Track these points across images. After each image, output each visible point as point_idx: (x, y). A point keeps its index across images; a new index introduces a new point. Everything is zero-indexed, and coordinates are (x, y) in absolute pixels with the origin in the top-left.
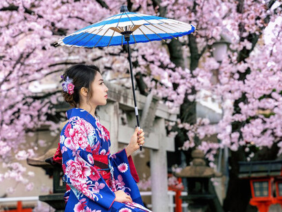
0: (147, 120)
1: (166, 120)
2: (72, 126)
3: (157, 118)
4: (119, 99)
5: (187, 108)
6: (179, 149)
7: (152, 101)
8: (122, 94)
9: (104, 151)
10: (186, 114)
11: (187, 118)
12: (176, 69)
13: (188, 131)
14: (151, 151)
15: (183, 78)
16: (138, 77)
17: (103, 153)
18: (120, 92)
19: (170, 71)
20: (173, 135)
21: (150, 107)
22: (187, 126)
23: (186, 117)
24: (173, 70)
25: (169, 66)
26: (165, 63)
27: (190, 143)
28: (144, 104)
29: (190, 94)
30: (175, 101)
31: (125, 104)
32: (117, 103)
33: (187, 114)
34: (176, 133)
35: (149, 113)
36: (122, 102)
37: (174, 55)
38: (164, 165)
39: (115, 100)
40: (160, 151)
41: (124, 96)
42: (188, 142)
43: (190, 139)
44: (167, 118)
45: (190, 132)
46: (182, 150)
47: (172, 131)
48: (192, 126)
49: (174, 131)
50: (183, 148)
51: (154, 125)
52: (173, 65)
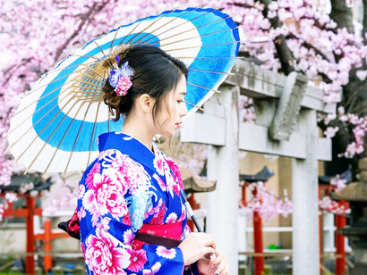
0: (286, 113)
1: (318, 112)
2: (102, 168)
3: (304, 110)
4: (240, 81)
5: (355, 90)
6: (339, 156)
7: (296, 84)
8: (246, 73)
9: (173, 216)
10: (353, 99)
11: (354, 106)
12: (339, 30)
13: (354, 126)
14: (294, 162)
15: (350, 43)
16: (279, 41)
17: (171, 221)
18: (242, 70)
19: (331, 33)
20: (331, 132)
21: (292, 94)
22: (354, 119)
23: (353, 103)
24: (335, 31)
25: (328, 26)
26: (322, 22)
27: (357, 146)
28: (282, 87)
29: (359, 69)
30: (334, 82)
31: (251, 89)
32: (237, 88)
33: (355, 99)
34: (337, 129)
35: (289, 104)
36: (245, 85)
37: (337, 7)
38: (313, 182)
39: (233, 84)
40: (307, 161)
41: (249, 77)
42: (354, 144)
43: (358, 139)
44: (320, 109)
45: (357, 128)
46: (344, 157)
47: (329, 125)
48: (362, 119)
49: (334, 127)
50: (346, 154)
51: (298, 121)
52: (333, 25)
